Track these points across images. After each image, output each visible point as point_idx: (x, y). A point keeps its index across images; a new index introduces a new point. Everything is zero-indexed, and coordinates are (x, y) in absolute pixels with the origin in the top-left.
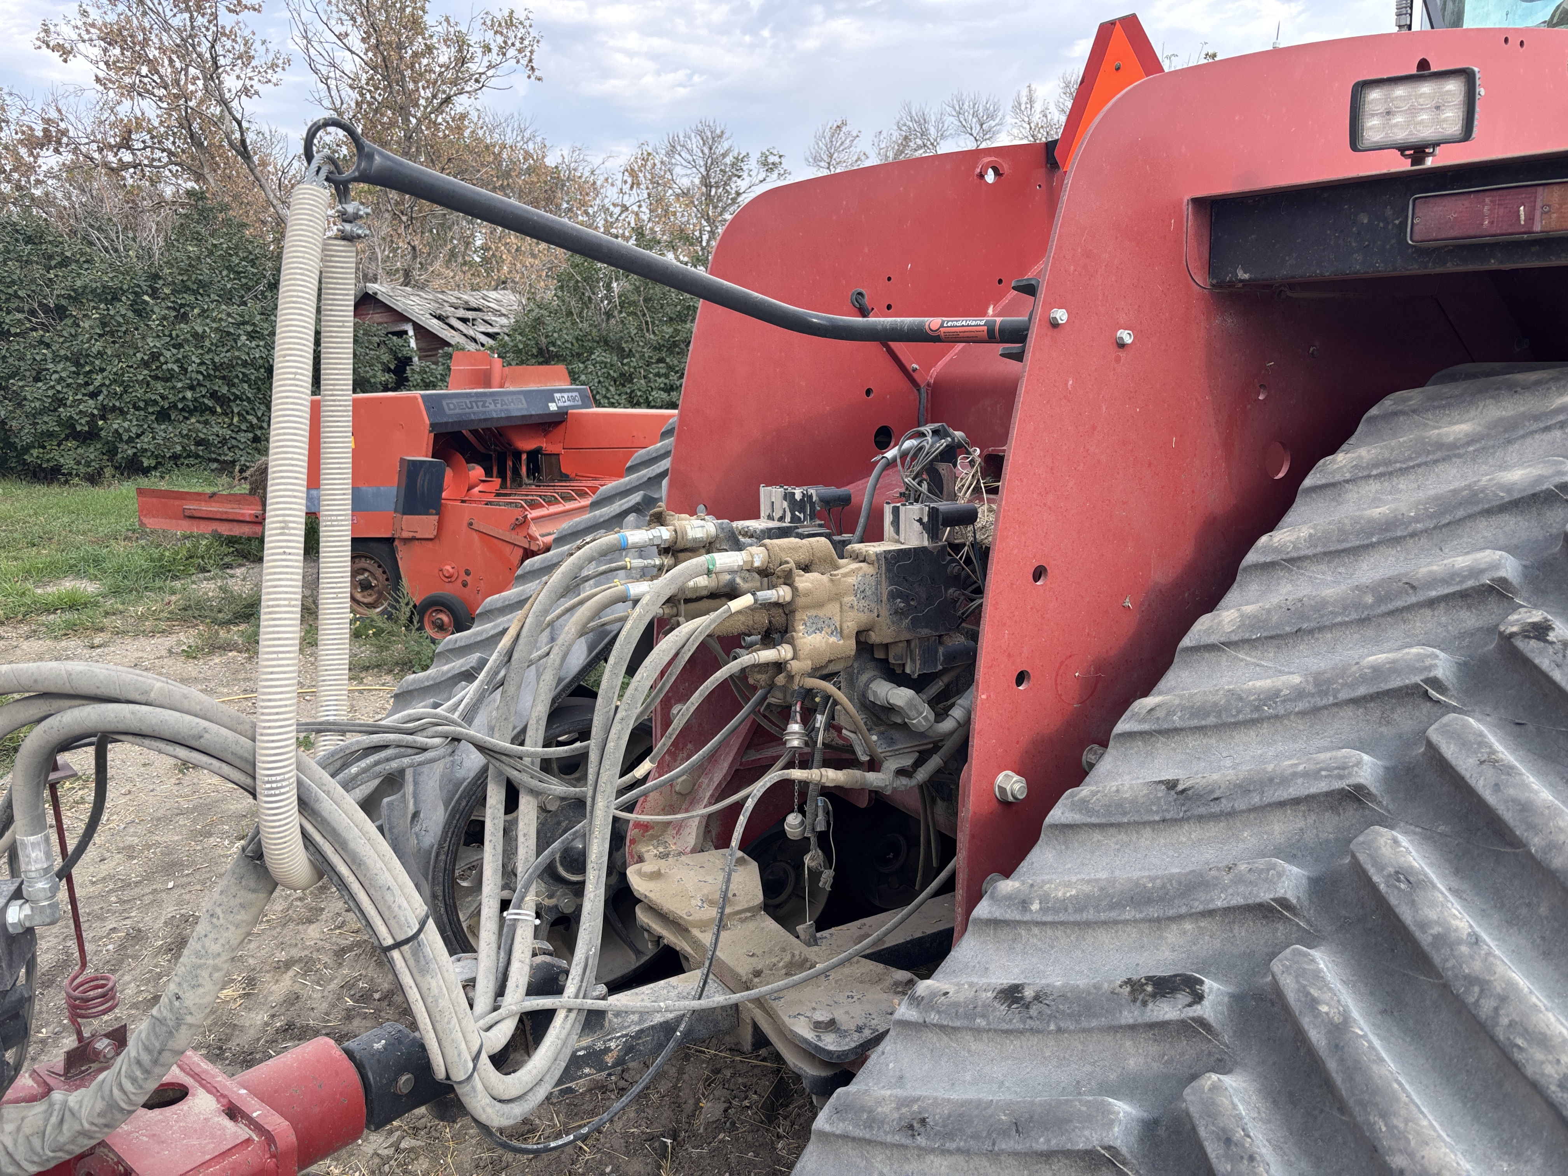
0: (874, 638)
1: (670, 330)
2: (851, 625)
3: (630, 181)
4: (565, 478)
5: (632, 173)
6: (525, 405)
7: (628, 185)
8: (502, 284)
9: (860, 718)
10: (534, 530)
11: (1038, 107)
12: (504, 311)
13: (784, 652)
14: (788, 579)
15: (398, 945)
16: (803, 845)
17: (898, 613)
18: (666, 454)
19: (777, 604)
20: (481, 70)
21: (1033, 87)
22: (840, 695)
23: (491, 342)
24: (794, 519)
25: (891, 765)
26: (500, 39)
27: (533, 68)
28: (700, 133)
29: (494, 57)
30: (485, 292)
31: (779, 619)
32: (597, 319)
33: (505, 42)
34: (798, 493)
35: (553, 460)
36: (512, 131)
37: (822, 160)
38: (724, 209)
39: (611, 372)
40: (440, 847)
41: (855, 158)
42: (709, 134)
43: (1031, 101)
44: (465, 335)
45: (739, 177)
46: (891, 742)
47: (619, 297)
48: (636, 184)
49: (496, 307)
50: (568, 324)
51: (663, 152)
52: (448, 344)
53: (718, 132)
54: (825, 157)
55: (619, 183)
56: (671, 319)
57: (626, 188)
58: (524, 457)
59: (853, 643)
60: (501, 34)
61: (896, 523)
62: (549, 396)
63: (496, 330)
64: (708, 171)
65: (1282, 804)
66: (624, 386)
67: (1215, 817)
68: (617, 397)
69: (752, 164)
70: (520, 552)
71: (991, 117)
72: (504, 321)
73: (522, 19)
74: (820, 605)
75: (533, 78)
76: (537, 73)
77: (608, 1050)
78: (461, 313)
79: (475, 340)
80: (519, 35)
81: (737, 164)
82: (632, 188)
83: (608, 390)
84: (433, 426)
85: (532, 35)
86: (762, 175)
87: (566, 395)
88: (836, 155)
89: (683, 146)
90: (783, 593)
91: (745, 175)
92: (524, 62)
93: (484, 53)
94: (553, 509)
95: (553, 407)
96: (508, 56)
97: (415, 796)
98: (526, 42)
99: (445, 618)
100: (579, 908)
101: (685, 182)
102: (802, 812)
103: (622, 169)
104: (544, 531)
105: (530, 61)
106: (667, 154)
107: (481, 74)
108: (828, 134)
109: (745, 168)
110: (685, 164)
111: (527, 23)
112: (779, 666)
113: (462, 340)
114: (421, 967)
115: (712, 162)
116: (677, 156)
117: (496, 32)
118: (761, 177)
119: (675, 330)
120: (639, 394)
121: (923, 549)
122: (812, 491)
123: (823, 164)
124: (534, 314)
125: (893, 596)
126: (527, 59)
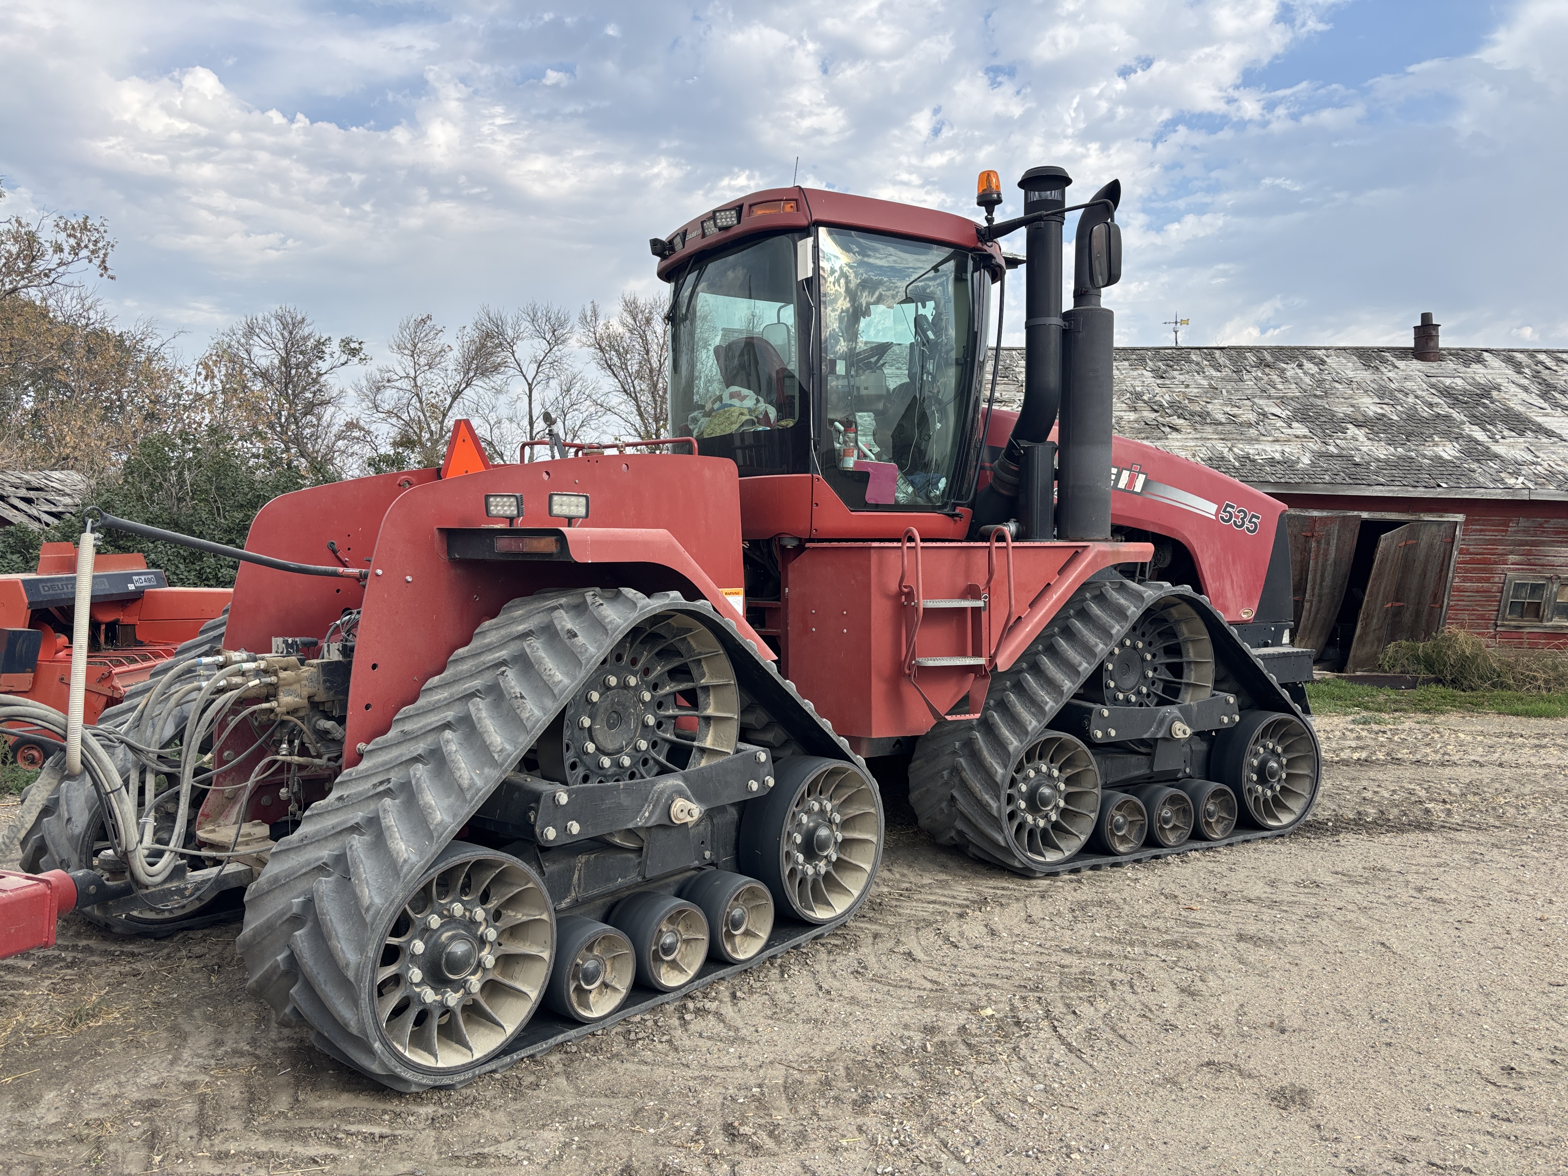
0: (316, 699)
1: (242, 515)
2: (305, 693)
3: (204, 373)
4: (141, 644)
5: (206, 366)
6: (108, 587)
7: (203, 377)
8: (63, 463)
9: (313, 737)
10: (117, 683)
11: (601, 322)
12: (68, 491)
13: (274, 704)
14: (275, 673)
15: (112, 792)
16: (288, 802)
17: (328, 689)
18: (224, 624)
19: (271, 684)
20: (51, 267)
21: (596, 303)
22: (304, 728)
23: (56, 522)
24: (288, 652)
25: (326, 757)
26: (72, 241)
27: (105, 268)
28: (280, 318)
29: (66, 256)
30: (47, 472)
31: (272, 691)
32: (167, 504)
33: (78, 244)
34: (290, 640)
35: (129, 629)
36: (72, 299)
37: (406, 348)
38: (304, 389)
39: (181, 552)
40: (86, 833)
41: (438, 349)
42: (289, 320)
43: (595, 314)
44: (29, 516)
45: (321, 358)
46: (328, 747)
47: (191, 485)
48: (209, 376)
49: (60, 487)
50: (139, 507)
51: (241, 332)
52: (10, 523)
53: (299, 318)
54: (409, 346)
55: (193, 375)
56: (242, 506)
57: (201, 379)
58: (103, 627)
59: (306, 701)
60: (75, 237)
61: (328, 651)
62: (128, 578)
63: (60, 509)
64: (288, 354)
65: (430, 731)
66: (193, 563)
67: (412, 739)
68: (186, 574)
69: (334, 346)
70: (104, 700)
71: (561, 325)
72: (68, 500)
73: (97, 225)
74: (291, 684)
75: (105, 276)
76: (110, 272)
77: (186, 888)
78: (23, 493)
79: (39, 520)
80: (93, 239)
81: (319, 350)
82: (206, 379)
83: (177, 567)
84: (31, 604)
85: (106, 239)
86: (344, 358)
87: (143, 578)
88: (420, 345)
89: (262, 329)
90: (273, 679)
91: (327, 357)
92: (97, 261)
93: (55, 252)
94: (133, 667)
95: (131, 587)
96: (80, 256)
97: (68, 811)
98: (100, 245)
99: (36, 754)
100: (177, 812)
101: (264, 363)
102: (288, 786)
103: (196, 362)
104: (125, 684)
105: (104, 261)
106: (245, 335)
107: (50, 270)
108: (412, 325)
109: (327, 350)
110: (264, 345)
111: (102, 229)
112: (272, 710)
113: (25, 519)
114: (120, 801)
115: (293, 345)
116: (255, 338)
117: (69, 236)
118: (342, 360)
119: (246, 515)
120: (208, 570)
121: (340, 662)
122: (297, 639)
123: (406, 352)
124: (104, 498)
125: (325, 681)
126: (100, 259)
